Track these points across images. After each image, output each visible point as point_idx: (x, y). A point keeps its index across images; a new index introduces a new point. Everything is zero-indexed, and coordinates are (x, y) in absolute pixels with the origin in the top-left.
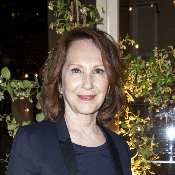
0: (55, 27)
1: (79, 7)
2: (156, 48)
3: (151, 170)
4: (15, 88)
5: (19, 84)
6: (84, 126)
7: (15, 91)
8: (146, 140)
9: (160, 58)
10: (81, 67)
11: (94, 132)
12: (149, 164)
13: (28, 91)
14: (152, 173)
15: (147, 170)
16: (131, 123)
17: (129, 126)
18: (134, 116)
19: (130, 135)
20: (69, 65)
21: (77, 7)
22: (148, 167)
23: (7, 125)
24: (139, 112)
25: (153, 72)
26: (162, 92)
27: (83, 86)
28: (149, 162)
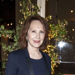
0: (21, 11)
1: (31, 4)
2: (59, 20)
3: (56, 65)
4: (6, 33)
5: (7, 31)
6: (35, 51)
7: (6, 34)
8: (55, 54)
9: (60, 24)
10: (36, 30)
11: (38, 54)
12: (55, 63)
13: (11, 34)
14: (57, 66)
15: (55, 65)
16: (49, 47)
17: (48, 49)
18: (50, 45)
19: (49, 52)
20: (31, 29)
21: (30, 4)
22: (55, 64)
23: (2, 46)
24: (52, 44)
25: (58, 29)
26: (61, 37)
27: (36, 37)
28: (56, 62)
